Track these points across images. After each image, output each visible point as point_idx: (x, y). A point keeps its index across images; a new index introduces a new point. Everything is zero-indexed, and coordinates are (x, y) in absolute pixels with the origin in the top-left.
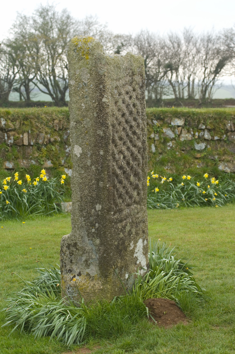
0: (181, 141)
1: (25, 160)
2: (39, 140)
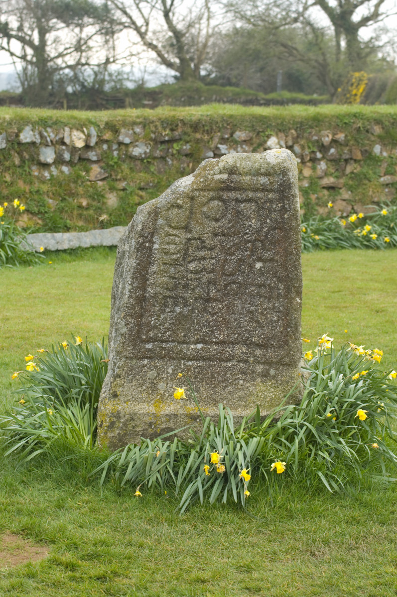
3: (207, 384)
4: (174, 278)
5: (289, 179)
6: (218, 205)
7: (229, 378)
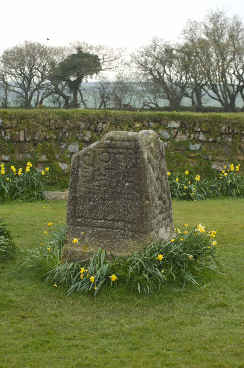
0: (176, 142)
1: (21, 154)
2: (35, 137)
3: (107, 240)
4: (89, 188)
5: (139, 144)
6: (106, 155)
7: (117, 237)
